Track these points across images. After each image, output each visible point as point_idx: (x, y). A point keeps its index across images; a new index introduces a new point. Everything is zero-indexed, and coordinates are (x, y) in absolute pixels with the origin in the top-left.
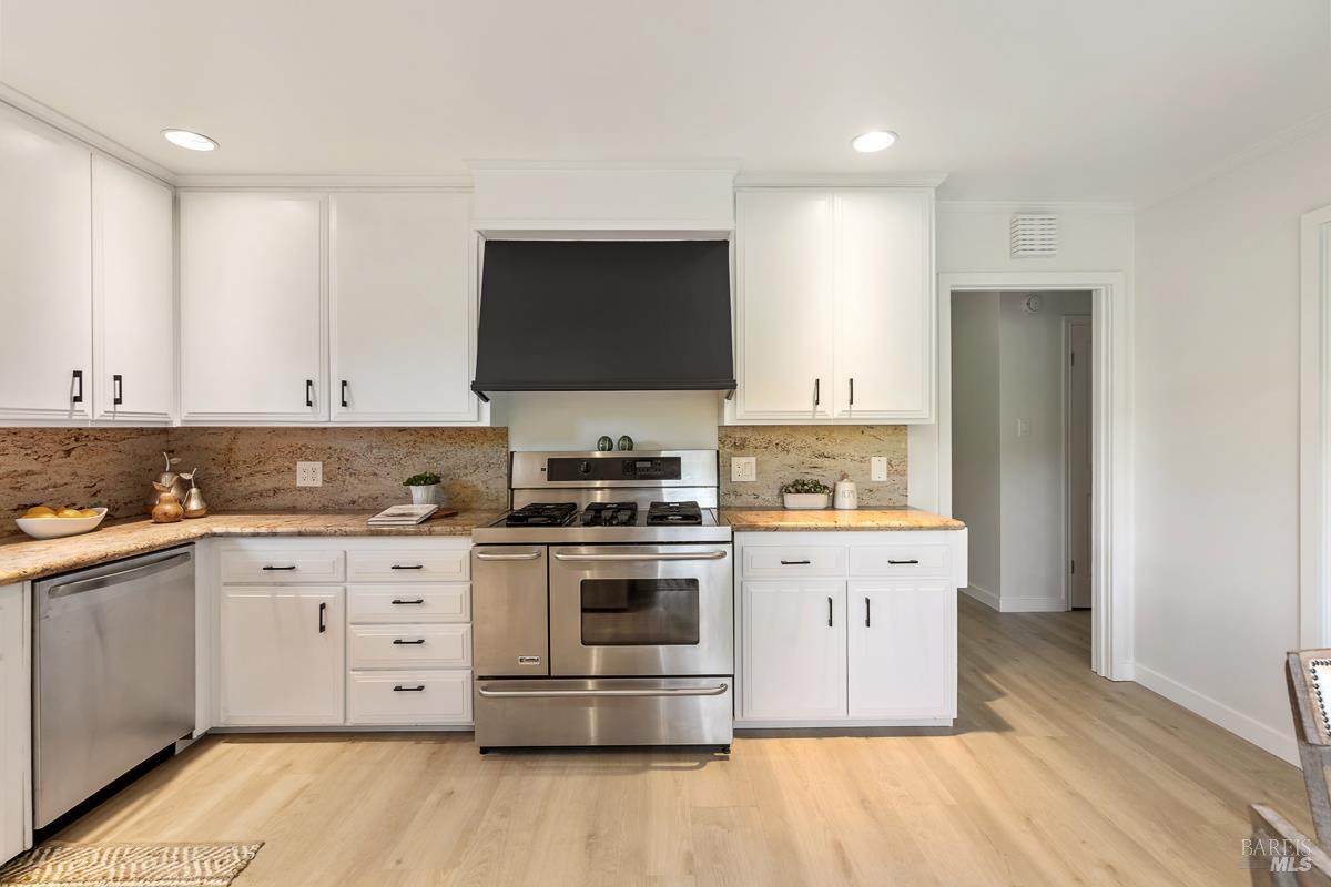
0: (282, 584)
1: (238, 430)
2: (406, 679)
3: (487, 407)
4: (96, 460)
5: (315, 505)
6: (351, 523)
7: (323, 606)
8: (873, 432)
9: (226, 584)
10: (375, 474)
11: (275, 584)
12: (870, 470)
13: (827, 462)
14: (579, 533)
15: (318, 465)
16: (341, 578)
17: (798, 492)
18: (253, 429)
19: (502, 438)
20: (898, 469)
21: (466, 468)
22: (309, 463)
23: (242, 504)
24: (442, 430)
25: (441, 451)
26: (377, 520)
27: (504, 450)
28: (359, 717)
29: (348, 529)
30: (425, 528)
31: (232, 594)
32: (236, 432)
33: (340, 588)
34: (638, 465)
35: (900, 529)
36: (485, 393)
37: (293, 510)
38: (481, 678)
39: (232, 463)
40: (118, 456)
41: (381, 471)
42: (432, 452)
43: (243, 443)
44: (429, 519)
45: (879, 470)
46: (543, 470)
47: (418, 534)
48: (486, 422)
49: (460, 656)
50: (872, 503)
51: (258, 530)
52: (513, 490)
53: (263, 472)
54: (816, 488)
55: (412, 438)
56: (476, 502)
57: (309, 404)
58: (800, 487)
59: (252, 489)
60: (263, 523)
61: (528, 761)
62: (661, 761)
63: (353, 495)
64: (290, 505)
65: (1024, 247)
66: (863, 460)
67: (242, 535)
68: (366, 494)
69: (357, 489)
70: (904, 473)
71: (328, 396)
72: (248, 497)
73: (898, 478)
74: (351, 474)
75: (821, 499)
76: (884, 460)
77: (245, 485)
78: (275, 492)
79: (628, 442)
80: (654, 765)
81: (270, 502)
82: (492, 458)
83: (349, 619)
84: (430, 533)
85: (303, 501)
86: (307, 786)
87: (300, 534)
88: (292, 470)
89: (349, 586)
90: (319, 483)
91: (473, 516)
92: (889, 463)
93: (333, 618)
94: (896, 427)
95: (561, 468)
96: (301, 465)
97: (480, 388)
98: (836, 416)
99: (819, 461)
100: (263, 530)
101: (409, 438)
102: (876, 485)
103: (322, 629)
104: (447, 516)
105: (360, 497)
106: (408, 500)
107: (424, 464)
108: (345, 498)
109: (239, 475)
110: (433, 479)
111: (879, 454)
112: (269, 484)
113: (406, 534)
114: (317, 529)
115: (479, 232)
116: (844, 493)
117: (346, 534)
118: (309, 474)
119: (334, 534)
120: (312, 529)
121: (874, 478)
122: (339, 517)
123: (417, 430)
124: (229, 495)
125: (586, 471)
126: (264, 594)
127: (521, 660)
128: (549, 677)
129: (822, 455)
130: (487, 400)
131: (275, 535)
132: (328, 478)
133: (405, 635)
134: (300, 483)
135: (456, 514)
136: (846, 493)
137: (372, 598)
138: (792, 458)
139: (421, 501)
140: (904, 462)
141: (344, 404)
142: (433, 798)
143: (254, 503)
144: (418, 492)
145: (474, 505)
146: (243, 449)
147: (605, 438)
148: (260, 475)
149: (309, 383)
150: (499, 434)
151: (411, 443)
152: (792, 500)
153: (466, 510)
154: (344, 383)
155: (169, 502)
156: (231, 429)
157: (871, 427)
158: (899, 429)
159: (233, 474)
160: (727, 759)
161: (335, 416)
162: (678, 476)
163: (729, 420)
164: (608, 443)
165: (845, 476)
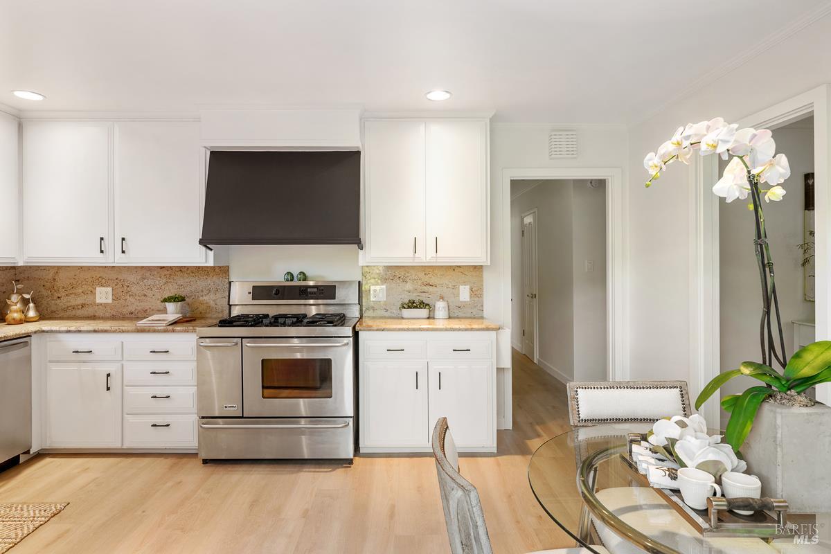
0: (84, 362)
1: (59, 268)
2: (159, 420)
3: (211, 253)
5: (107, 315)
6: (127, 325)
7: (108, 375)
8: (462, 270)
9: (50, 362)
10: (145, 295)
11: (80, 362)
12: (459, 294)
13: (431, 289)
15: (110, 289)
16: (120, 358)
17: (409, 307)
18: (69, 267)
19: (225, 273)
20: (477, 293)
21: (202, 291)
22: (104, 288)
23: (62, 314)
24: (188, 268)
25: (187, 280)
26: (142, 323)
27: (227, 280)
28: (131, 443)
29: (124, 328)
30: (171, 328)
31: (54, 368)
32: (59, 269)
33: (119, 364)
34: (309, 290)
35: (460, 330)
36: (208, 246)
37: (93, 318)
38: (203, 418)
39: (55, 288)
41: (149, 293)
42: (181, 281)
43: (62, 275)
44: (175, 323)
45: (464, 294)
46: (250, 293)
47: (165, 331)
48: (211, 263)
49: (192, 406)
50: (461, 315)
51: (69, 329)
52: (230, 306)
53: (75, 294)
54: (422, 305)
55: (169, 272)
56: (209, 313)
57: (102, 252)
58: (412, 305)
59: (68, 304)
60: (72, 325)
61: (230, 468)
62: (310, 468)
63: (132, 308)
64: (92, 314)
65: (556, 153)
66: (454, 287)
67: (60, 332)
68: (139, 308)
69: (134, 305)
70: (481, 296)
71: (113, 247)
72: (65, 310)
73: (476, 299)
74: (130, 296)
75: (424, 312)
76: (468, 287)
77: (63, 302)
78: (83, 307)
79: (304, 277)
80: (305, 470)
81: (79, 312)
82: (219, 285)
83: (125, 383)
84: (173, 331)
85: (100, 313)
86: (97, 478)
87: (95, 331)
88: (93, 293)
89: (124, 363)
90: (110, 301)
91: (203, 321)
92: (471, 290)
93: (114, 382)
94: (475, 267)
95: (260, 292)
96: (98, 289)
97: (205, 242)
98: (428, 260)
99: (426, 288)
100: (73, 329)
101: (167, 273)
102: (464, 304)
103: (108, 389)
104: (187, 321)
105: (136, 310)
106: (164, 311)
107: (176, 289)
108: (125, 311)
109: (59, 296)
110: (180, 299)
111: (464, 283)
112: (79, 301)
113: (159, 331)
114: (105, 328)
115: (205, 147)
116: (439, 308)
117: (123, 332)
118: (104, 295)
119: (115, 331)
120: (102, 328)
121: (462, 299)
122: (120, 322)
123: (171, 268)
124: (53, 308)
125: (276, 294)
126: (73, 367)
127: (226, 407)
128: (242, 417)
129: (428, 284)
130: (211, 250)
131: (80, 331)
132: (116, 298)
133: (158, 393)
134: (98, 301)
135: (195, 320)
136: (441, 309)
137: (138, 371)
138: (409, 286)
139: (173, 311)
140: (481, 289)
141: (123, 252)
142: (169, 484)
143: (69, 313)
144: (171, 307)
145: (207, 316)
146: (63, 280)
147: (288, 273)
148: (73, 296)
149: (102, 239)
150: (222, 271)
151: (168, 276)
152: (407, 313)
153: (202, 318)
154: (123, 239)
155: (16, 311)
156: (55, 267)
157: (460, 267)
158: (478, 269)
159: (56, 295)
160: (350, 467)
161: (117, 259)
162: (333, 297)
163: (361, 263)
164: (291, 276)
165: (442, 298)
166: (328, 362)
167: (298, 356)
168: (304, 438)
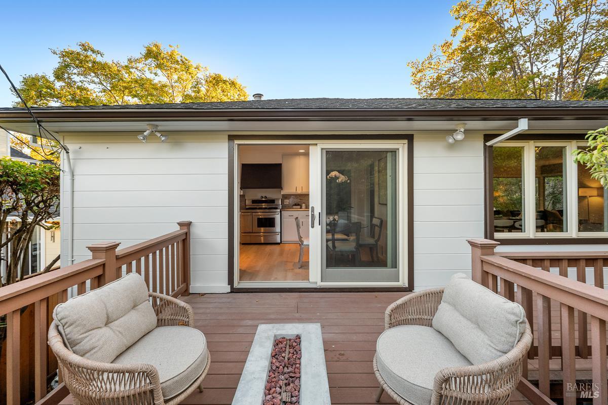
3: (242, 191)
13: (301, 201)
14: (258, 211)
27: (245, 199)
34: (267, 201)
46: (251, 202)
52: (246, 205)
54: (298, 205)
58: (296, 205)
66: (307, 200)
75: (299, 207)
79: (266, 197)
95: (254, 202)
97: (241, 188)
98: (300, 193)
128: (253, 232)
129: (300, 199)
138: (295, 200)
152: (294, 207)
162: (274, 203)
163: (282, 194)
164: (262, 197)
165: (304, 203)
166: (274, 218)
167: (261, 217)
168: (262, 238)
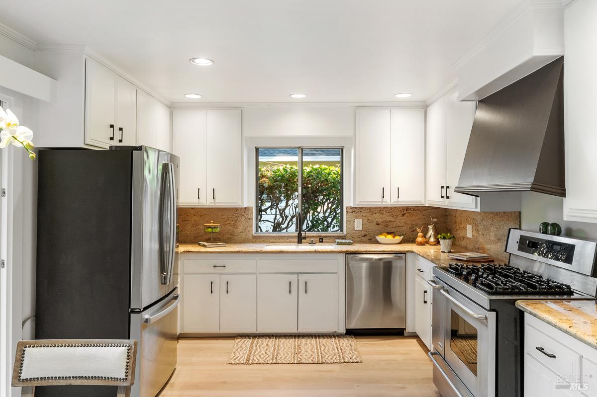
0: (423, 278)
4: (414, 218)
5: (471, 247)
7: (425, 292)
15: (471, 227)
19: (517, 219)
23: (457, 243)
40: (422, 217)
41: (484, 233)
42: (497, 224)
43: (458, 213)
46: (517, 242)
51: (418, 253)
72: (458, 240)
74: (478, 233)
78: (463, 239)
81: (462, 243)
85: (468, 245)
88: (466, 229)
90: (471, 236)
93: (428, 298)
96: (468, 226)
105: (480, 246)
107: (495, 231)
108: (476, 246)
109: (457, 229)
112: (462, 234)
118: (469, 231)
130: (478, 197)
132: (473, 234)
134: (467, 235)
141: (448, 198)
146: (458, 217)
148: (460, 229)
155: (420, 237)
